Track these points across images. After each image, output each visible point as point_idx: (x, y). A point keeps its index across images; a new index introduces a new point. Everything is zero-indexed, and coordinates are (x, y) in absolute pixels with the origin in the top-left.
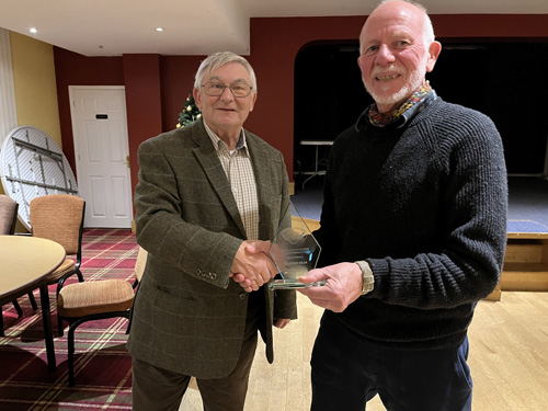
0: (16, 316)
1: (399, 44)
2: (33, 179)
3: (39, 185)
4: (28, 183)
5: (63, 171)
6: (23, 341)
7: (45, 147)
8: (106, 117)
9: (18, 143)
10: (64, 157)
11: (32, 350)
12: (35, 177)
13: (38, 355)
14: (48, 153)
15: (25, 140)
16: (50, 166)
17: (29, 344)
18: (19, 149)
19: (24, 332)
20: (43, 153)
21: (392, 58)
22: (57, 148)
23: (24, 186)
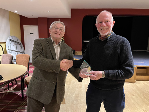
0: (12, 85)
1: (107, 22)
2: (14, 50)
3: (16, 51)
4: (13, 51)
5: (21, 48)
6: (14, 91)
7: (17, 41)
8: (33, 34)
9: (11, 40)
10: (22, 44)
11: (17, 93)
12: (14, 49)
13: (19, 94)
14: (18, 43)
15: (12, 39)
16: (18, 46)
17: (16, 92)
18: (11, 42)
19: (14, 89)
20: (17, 43)
21: (105, 25)
22: (20, 41)
23: (12, 51)
